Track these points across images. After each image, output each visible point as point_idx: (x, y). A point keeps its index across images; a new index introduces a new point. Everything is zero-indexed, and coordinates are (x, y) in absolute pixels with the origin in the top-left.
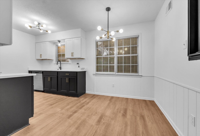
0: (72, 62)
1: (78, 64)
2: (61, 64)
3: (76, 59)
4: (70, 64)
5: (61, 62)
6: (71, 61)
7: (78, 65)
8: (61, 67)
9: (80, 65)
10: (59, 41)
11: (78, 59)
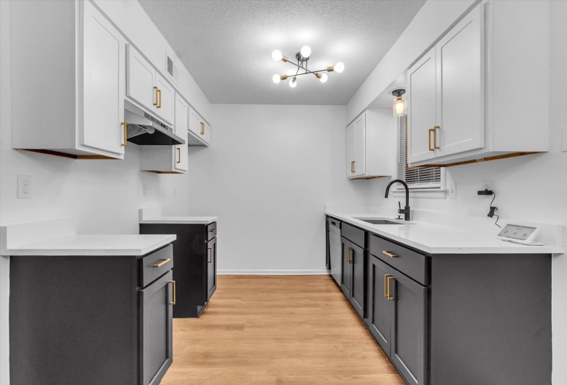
0: (456, 184)
1: (490, 193)
2: (411, 194)
3: (474, 161)
4: (442, 195)
5: (410, 186)
6: (448, 176)
7: (487, 202)
8: (407, 208)
10: (398, 93)
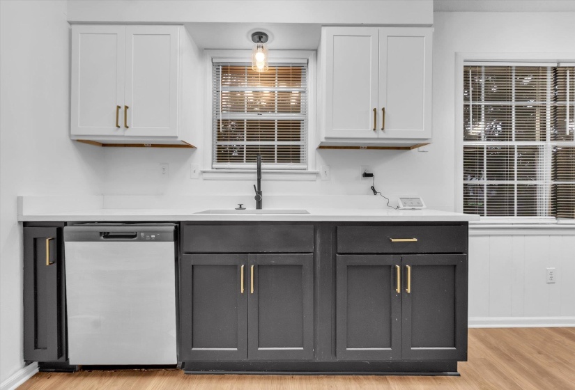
1: (371, 175)
2: (263, 176)
3: (358, 148)
5: (262, 166)
6: (321, 159)
7: (368, 182)
9: (377, 182)
10: (260, 37)
11: (369, 148)
